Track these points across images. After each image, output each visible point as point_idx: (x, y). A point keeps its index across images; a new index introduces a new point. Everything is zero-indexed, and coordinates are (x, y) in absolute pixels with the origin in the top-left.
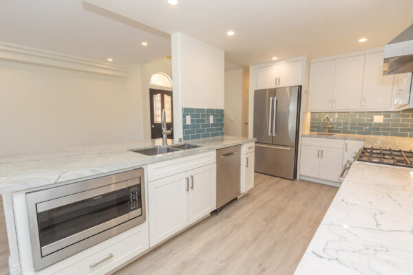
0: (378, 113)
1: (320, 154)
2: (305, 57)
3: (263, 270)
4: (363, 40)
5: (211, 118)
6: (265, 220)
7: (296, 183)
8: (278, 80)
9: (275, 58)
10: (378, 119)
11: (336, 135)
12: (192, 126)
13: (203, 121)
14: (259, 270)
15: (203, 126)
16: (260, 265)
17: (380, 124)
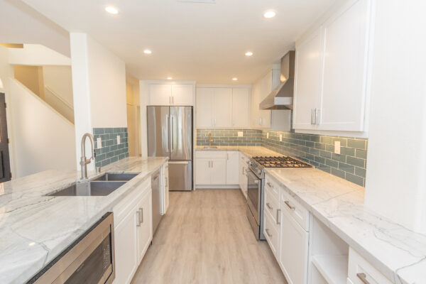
0: (240, 130)
1: (211, 164)
2: (195, 82)
3: (224, 269)
4: (235, 79)
5: (118, 138)
6: (196, 232)
7: (195, 193)
8: (172, 99)
9: (170, 78)
10: (240, 134)
11: (219, 147)
12: (104, 150)
13: (112, 142)
14: (221, 271)
15: (113, 148)
16: (219, 267)
17: (241, 138)
